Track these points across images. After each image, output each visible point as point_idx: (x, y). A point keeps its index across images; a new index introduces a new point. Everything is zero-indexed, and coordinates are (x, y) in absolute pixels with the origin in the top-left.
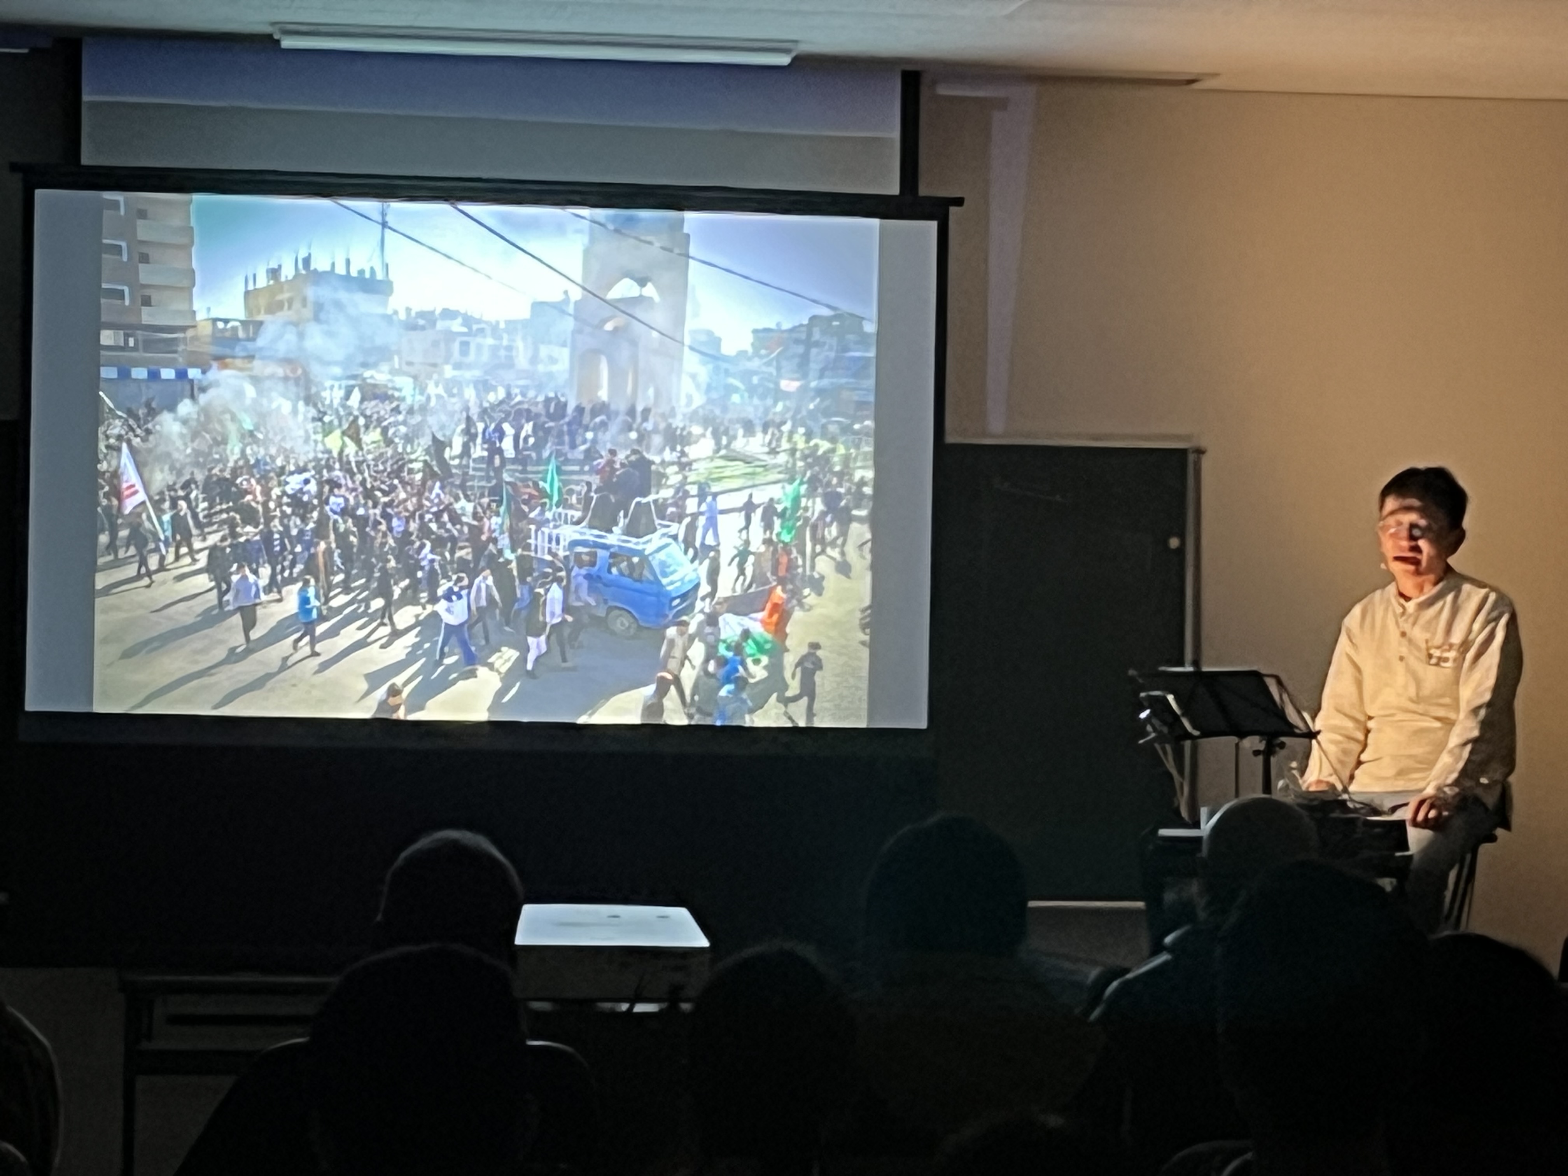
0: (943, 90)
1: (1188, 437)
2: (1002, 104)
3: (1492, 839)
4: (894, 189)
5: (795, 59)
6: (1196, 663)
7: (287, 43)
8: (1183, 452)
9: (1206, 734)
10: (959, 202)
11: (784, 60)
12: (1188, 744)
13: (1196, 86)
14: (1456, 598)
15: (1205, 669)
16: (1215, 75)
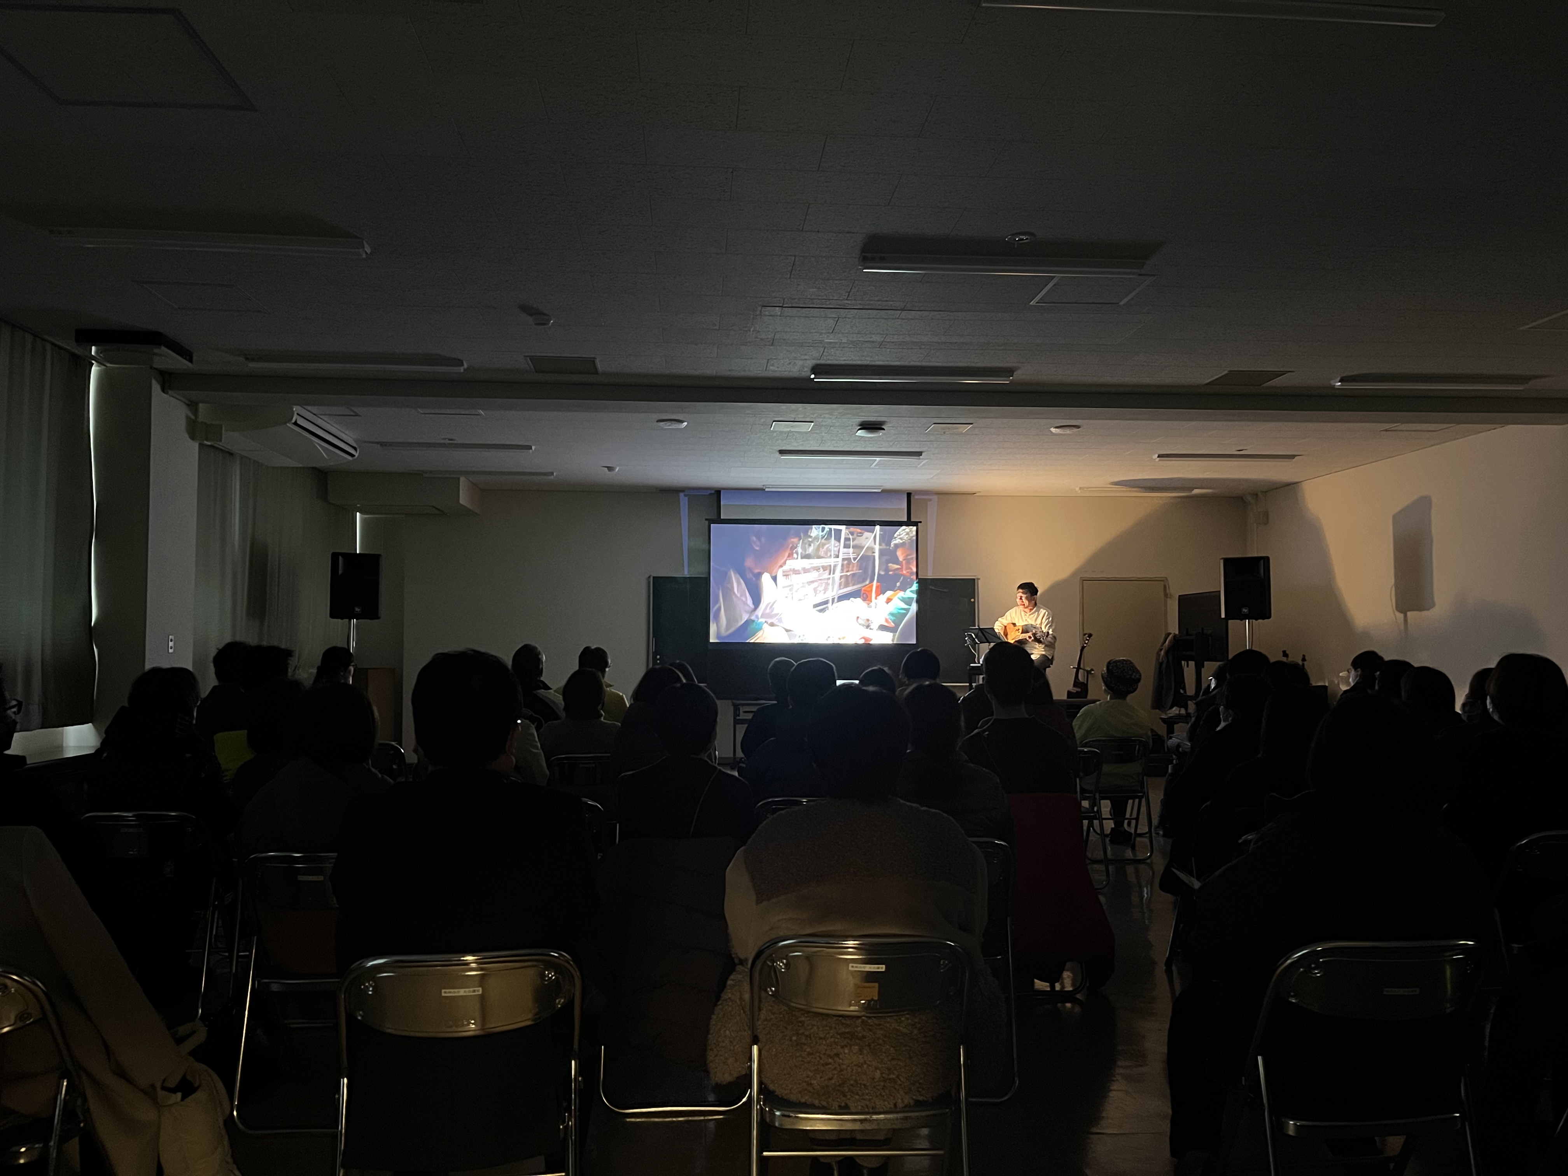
0: (916, 497)
1: (975, 576)
2: (930, 500)
3: (1050, 667)
4: (905, 519)
5: (882, 490)
6: (978, 626)
7: (767, 490)
8: (974, 579)
9: (980, 643)
10: (921, 522)
11: (880, 491)
12: (977, 645)
13: (975, 495)
14: (1038, 613)
15: (981, 627)
16: (980, 492)
